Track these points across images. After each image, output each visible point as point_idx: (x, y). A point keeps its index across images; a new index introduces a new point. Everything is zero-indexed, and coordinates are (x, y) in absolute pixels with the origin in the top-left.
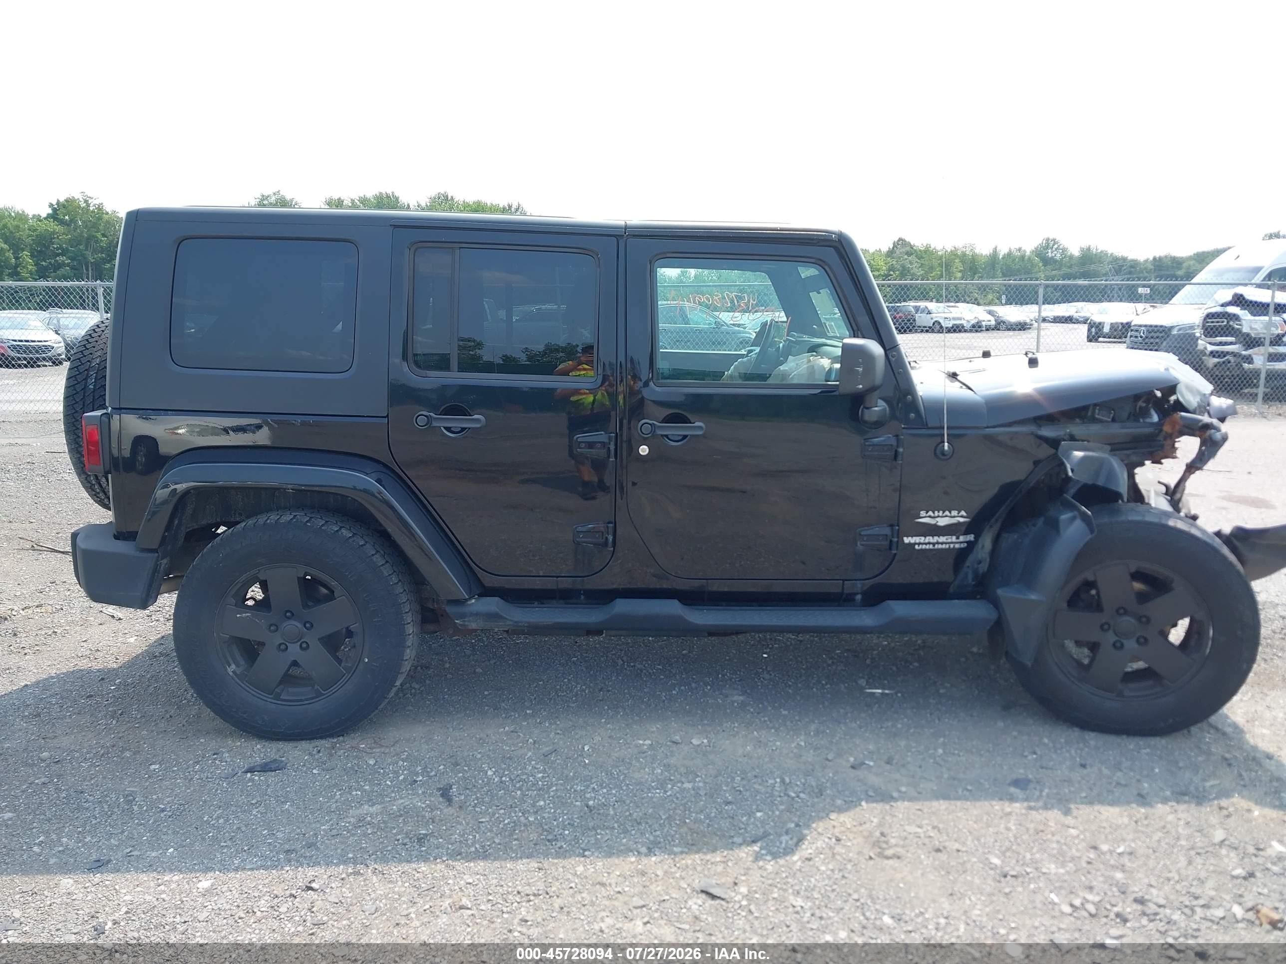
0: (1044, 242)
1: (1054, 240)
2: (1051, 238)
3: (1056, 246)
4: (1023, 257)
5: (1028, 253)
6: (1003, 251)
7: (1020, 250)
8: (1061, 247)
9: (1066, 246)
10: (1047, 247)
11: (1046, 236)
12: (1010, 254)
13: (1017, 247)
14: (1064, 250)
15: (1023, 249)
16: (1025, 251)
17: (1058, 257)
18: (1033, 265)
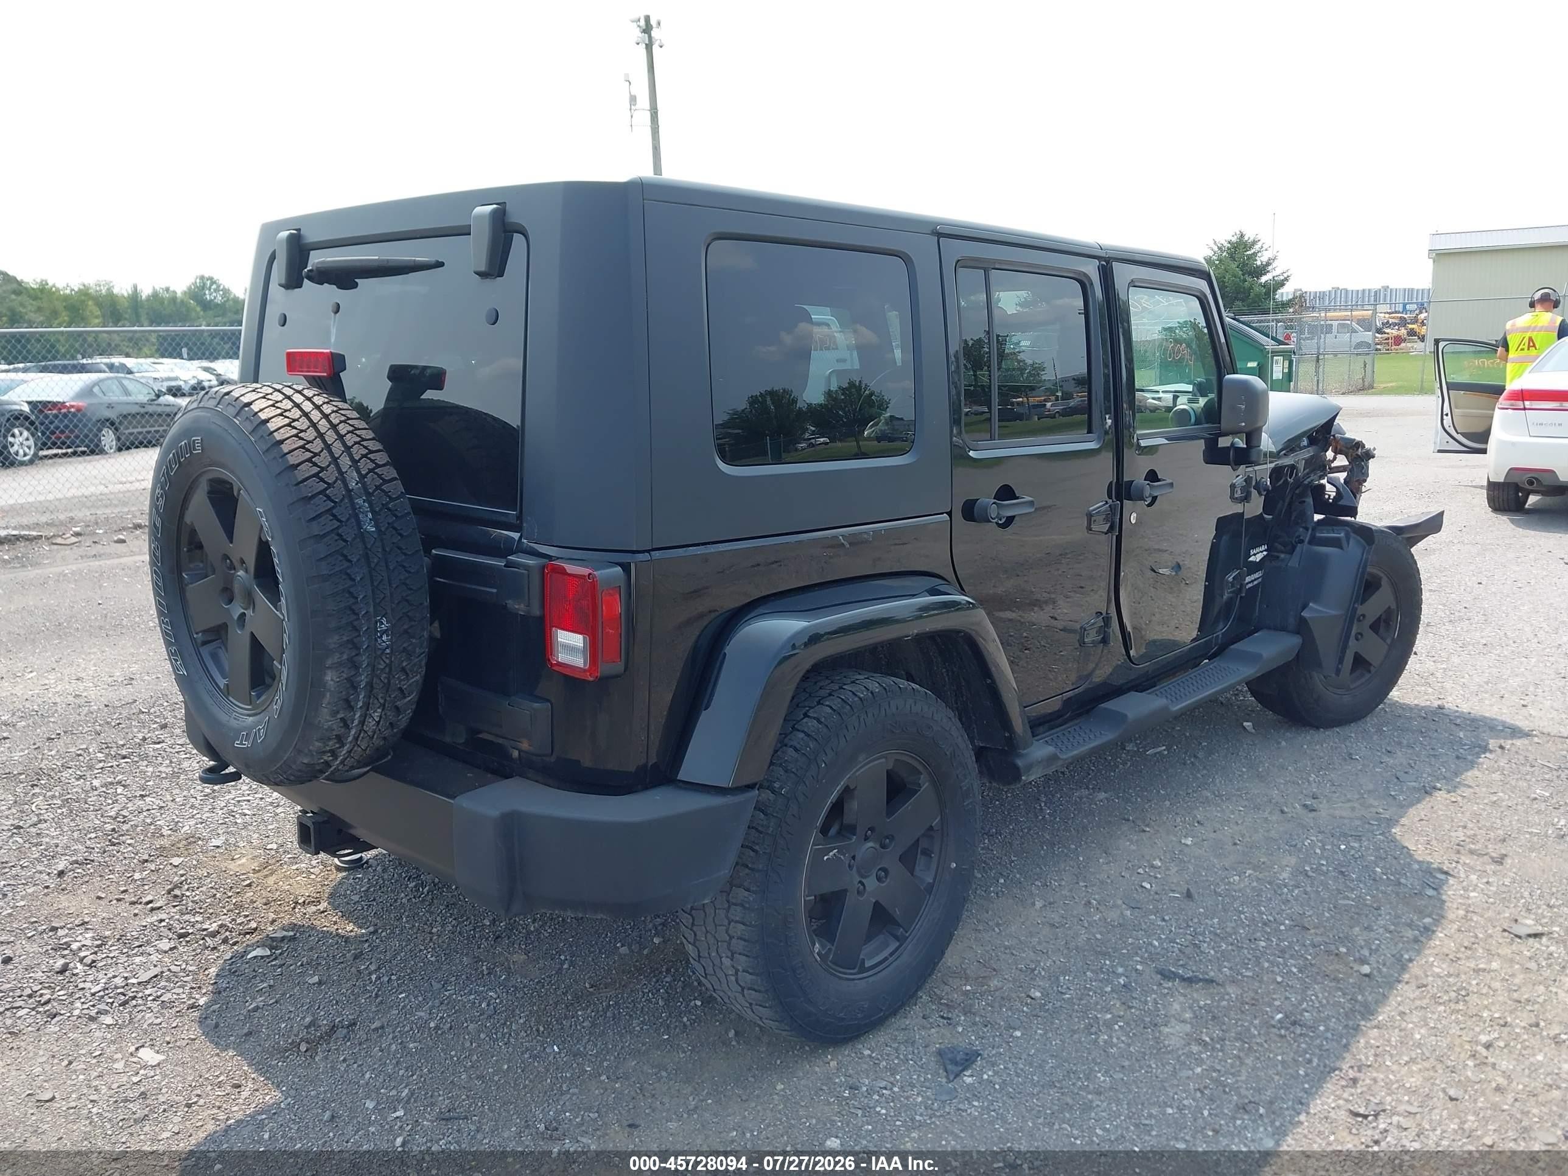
0: (198, 281)
1: (211, 279)
2: (207, 275)
3: (214, 286)
4: (174, 299)
5: (179, 294)
6: (146, 292)
7: (167, 289)
8: (222, 287)
9: (226, 287)
10: (203, 287)
11: (200, 273)
12: (155, 295)
13: (164, 287)
14: (226, 292)
15: (171, 289)
16: (175, 292)
17: (219, 299)
18: (188, 310)
